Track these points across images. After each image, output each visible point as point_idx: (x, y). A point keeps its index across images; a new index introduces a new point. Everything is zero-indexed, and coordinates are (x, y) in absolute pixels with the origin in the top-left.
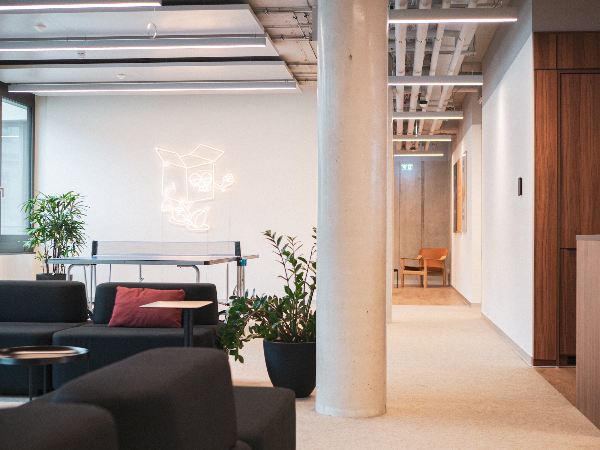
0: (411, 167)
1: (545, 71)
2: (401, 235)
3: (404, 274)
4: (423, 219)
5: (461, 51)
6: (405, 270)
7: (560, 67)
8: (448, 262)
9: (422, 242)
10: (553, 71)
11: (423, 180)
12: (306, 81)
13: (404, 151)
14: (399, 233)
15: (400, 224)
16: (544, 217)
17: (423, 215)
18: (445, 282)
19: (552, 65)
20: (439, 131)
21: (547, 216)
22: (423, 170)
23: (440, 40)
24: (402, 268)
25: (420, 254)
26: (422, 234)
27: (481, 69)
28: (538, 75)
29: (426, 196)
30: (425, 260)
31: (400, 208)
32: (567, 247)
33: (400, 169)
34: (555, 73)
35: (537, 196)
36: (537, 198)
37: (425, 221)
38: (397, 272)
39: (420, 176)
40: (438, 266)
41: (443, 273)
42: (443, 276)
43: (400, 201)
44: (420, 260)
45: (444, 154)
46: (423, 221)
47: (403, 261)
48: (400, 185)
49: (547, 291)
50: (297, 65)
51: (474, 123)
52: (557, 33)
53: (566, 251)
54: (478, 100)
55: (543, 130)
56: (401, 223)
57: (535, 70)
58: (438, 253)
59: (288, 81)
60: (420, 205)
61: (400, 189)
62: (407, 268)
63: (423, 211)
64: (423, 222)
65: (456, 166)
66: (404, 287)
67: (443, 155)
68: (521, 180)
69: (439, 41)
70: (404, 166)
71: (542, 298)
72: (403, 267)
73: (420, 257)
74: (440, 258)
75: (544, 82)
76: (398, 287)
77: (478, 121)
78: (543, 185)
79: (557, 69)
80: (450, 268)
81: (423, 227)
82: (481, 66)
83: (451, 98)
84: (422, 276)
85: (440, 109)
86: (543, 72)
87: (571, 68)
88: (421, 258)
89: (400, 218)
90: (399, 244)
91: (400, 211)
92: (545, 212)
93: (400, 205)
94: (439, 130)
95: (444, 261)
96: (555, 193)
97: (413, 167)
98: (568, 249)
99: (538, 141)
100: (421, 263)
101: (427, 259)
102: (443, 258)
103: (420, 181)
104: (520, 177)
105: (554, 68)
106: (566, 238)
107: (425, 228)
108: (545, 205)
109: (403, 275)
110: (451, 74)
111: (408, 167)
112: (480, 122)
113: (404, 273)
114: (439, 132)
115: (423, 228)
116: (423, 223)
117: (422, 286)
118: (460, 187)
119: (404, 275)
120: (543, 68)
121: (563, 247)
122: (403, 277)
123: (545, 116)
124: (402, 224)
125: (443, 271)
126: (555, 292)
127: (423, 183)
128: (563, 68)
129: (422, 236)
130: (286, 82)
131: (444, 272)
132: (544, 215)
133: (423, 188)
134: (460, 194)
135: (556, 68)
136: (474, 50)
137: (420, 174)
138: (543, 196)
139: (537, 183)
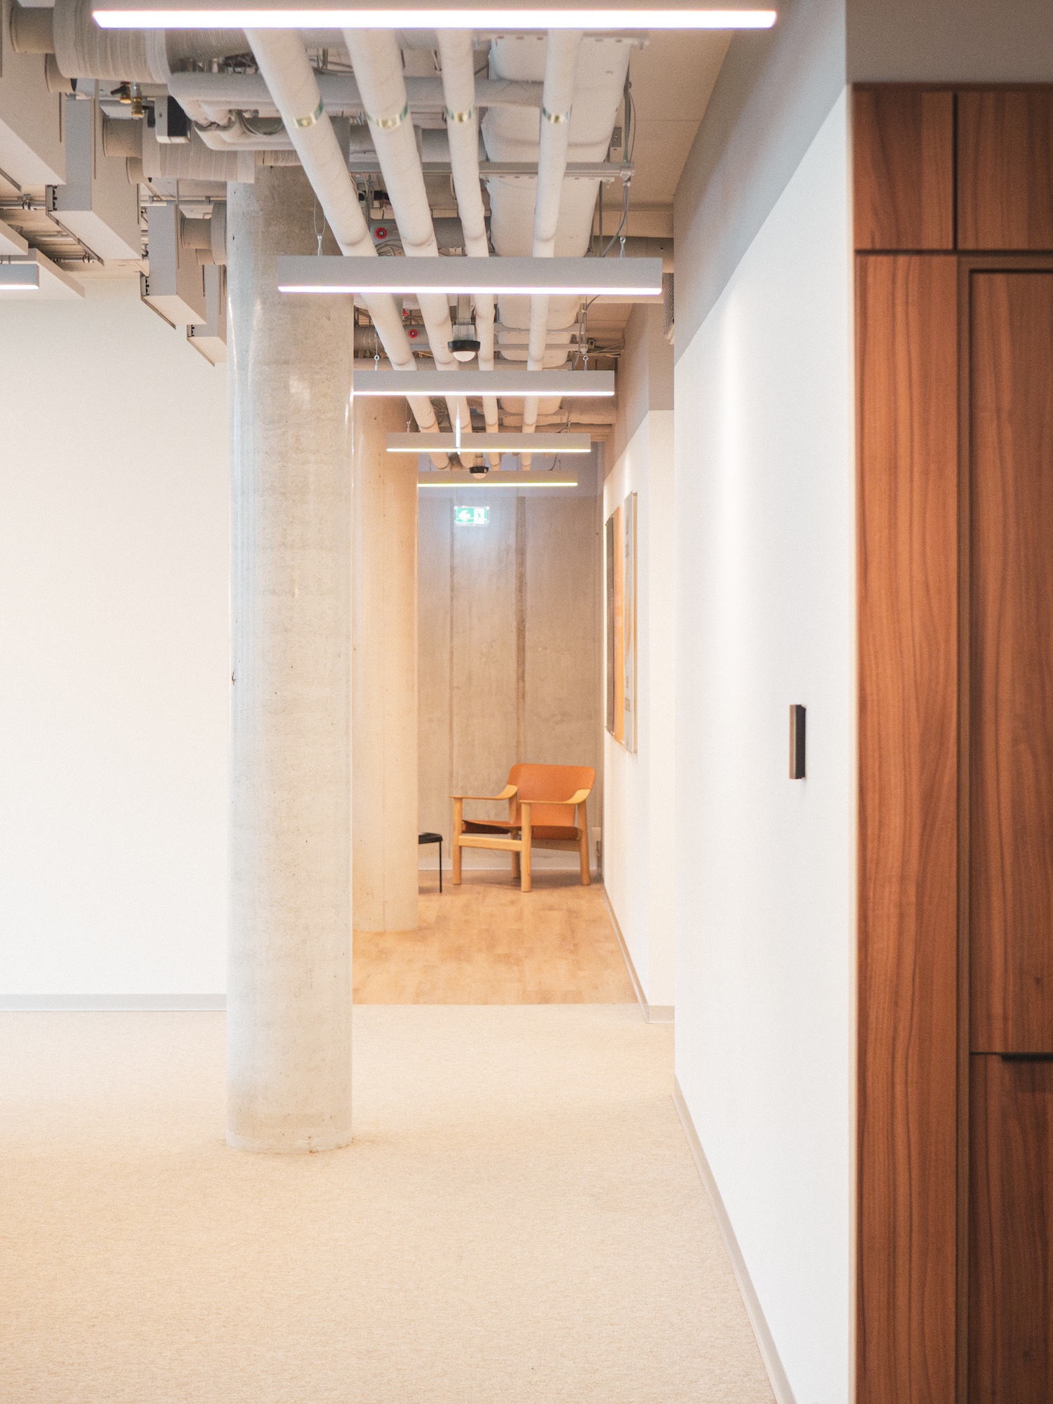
0: (483, 516)
1: (902, 260)
2: (455, 719)
3: (461, 847)
4: (524, 672)
5: (564, 166)
6: (464, 832)
7: (968, 243)
8: (593, 809)
9: (518, 742)
10: (937, 260)
11: (521, 552)
12: (86, 261)
13: (456, 469)
14: (451, 713)
15: (452, 688)
16: (902, 916)
17: (521, 661)
18: (585, 864)
19: (936, 233)
20: (555, 417)
21: (912, 911)
22: (521, 524)
23: (465, 118)
24: (457, 829)
25: (512, 781)
26: (518, 719)
27: (672, 229)
28: (870, 280)
29: (530, 601)
30: (523, 806)
31: (452, 638)
32: (998, 1047)
33: (452, 519)
34: (945, 268)
35: (870, 823)
36: (869, 832)
37: (527, 678)
38: (438, 844)
39: (512, 540)
40: (564, 822)
41: (580, 846)
42: (580, 851)
43: (452, 617)
44: (511, 799)
45: (577, 482)
46: (521, 677)
47: (458, 805)
48: (452, 569)
49: (915, 1248)
50: (26, 208)
51: (655, 406)
52: (957, 91)
53: (995, 1066)
54: (666, 333)
55: (893, 525)
56: (455, 684)
57: (860, 253)
58: (565, 780)
59: (9, 260)
60: (514, 630)
61: (452, 581)
62: (472, 828)
63: (521, 649)
64: (524, 681)
65: (611, 523)
66: (463, 886)
67: (575, 484)
68: (800, 714)
69: (461, 119)
70: (463, 516)
71: (892, 1278)
72: (459, 826)
73: (511, 790)
74: (571, 796)
75: (900, 309)
76: (441, 891)
77: (665, 401)
78: (895, 777)
79: (955, 251)
80: (601, 825)
81: (521, 695)
82: (672, 215)
83: (577, 322)
84: (517, 855)
85: (537, 361)
86: (895, 262)
87: (1015, 246)
88: (516, 795)
89: (451, 670)
90: (451, 749)
91: (452, 648)
92: (902, 892)
93: (452, 629)
94: (554, 414)
95: (582, 805)
96: (946, 808)
97: (490, 515)
98: (1007, 1058)
99: (873, 574)
100: (514, 808)
101: (530, 804)
102: (580, 796)
103: (512, 557)
104: (798, 703)
105: (945, 247)
106: (997, 1009)
107: (528, 699)
108: (904, 863)
109: (458, 849)
110: (544, 251)
111: (476, 517)
112: (670, 406)
113: (460, 844)
114: (557, 420)
115: (523, 697)
116: (521, 685)
117: (516, 882)
118: (621, 600)
119: (463, 848)
120: (894, 247)
121: (982, 1046)
122: (458, 856)
123: (903, 463)
124: (458, 688)
125: (581, 838)
126: (950, 1251)
127: (521, 563)
128: (982, 246)
129: (518, 724)
130: (4, 262)
131: (583, 840)
132: (900, 906)
133: (521, 578)
134: (620, 622)
135: (950, 246)
136: (627, 162)
137: (513, 535)
138: (895, 820)
139: (870, 753)
